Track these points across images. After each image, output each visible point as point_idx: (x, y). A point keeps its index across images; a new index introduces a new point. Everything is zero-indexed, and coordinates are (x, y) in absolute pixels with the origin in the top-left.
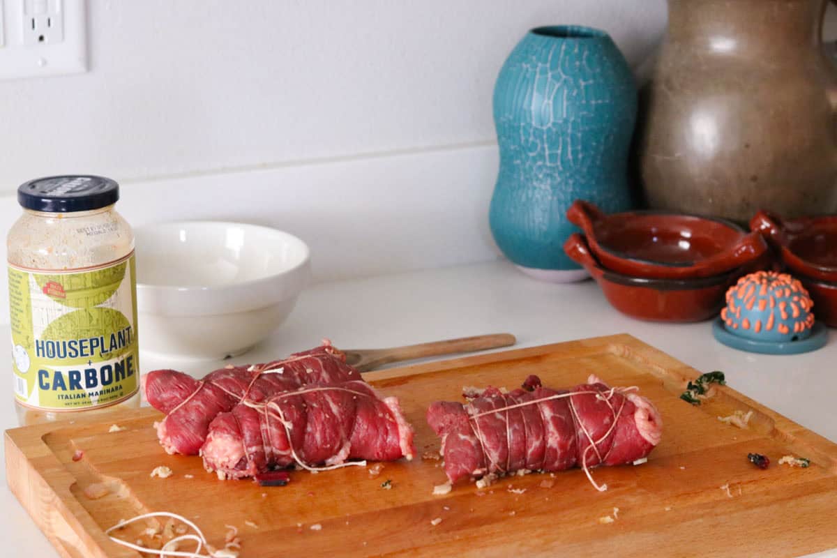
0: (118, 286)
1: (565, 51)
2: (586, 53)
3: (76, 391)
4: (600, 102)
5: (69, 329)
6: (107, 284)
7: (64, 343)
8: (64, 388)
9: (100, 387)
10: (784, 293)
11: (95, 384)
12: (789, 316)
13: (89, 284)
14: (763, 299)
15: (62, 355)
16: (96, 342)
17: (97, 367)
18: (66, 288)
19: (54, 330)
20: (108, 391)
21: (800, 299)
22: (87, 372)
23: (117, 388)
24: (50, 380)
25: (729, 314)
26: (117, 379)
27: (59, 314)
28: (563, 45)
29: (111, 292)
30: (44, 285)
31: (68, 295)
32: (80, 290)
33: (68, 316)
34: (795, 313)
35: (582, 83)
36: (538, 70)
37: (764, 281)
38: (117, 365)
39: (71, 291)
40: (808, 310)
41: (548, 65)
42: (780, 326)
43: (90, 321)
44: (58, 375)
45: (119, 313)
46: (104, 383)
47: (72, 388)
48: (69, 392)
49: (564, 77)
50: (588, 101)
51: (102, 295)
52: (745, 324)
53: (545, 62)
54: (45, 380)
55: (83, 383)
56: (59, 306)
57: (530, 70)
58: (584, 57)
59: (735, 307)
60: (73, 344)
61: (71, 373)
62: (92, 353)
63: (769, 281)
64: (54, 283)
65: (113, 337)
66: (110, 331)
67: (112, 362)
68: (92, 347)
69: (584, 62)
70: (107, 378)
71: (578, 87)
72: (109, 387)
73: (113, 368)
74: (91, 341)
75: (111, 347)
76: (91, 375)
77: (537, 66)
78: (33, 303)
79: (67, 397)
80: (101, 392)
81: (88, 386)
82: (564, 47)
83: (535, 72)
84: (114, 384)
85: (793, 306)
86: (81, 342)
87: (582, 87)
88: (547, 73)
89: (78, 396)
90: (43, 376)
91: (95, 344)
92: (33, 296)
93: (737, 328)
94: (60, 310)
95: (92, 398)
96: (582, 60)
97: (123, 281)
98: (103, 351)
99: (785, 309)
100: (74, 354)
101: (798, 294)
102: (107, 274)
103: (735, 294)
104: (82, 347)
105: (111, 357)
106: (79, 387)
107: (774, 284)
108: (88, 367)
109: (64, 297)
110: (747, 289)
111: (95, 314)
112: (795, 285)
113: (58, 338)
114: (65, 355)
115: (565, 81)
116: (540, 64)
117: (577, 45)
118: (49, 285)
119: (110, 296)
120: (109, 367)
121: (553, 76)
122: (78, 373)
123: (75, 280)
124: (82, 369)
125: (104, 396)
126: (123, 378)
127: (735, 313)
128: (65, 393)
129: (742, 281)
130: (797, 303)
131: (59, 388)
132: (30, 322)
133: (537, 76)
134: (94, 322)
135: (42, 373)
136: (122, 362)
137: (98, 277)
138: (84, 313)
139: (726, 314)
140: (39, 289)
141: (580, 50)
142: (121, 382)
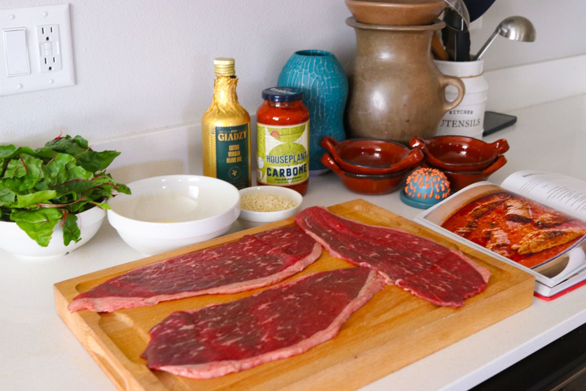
0: (302, 134)
1: (316, 62)
2: (326, 63)
3: (282, 177)
4: (334, 87)
5: (281, 151)
6: (297, 133)
7: (278, 157)
8: (277, 176)
9: (292, 176)
10: (437, 179)
11: (290, 175)
12: (440, 190)
13: (290, 132)
14: (428, 183)
15: (277, 162)
16: (291, 157)
17: (292, 167)
18: (280, 133)
19: (274, 152)
20: (296, 178)
21: (445, 182)
22: (287, 169)
23: (299, 177)
24: (272, 172)
25: (410, 190)
26: (300, 173)
27: (277, 145)
28: (315, 59)
29: (299, 136)
30: (271, 132)
31: (281, 137)
32: (286, 135)
33: (280, 146)
34: (443, 189)
35: (326, 79)
36: (303, 72)
37: (427, 173)
38: (300, 167)
39: (282, 135)
40: (448, 187)
41: (308, 70)
42: (436, 196)
43: (290, 148)
44: (275, 170)
45: (301, 146)
46: (294, 175)
47: (281, 176)
48: (279, 178)
49: (316, 76)
50: (329, 88)
51: (295, 138)
52: (419, 195)
53: (306, 68)
54: (270, 172)
55: (285, 174)
56: (277, 141)
57: (298, 73)
58: (325, 65)
59: (414, 186)
60: (282, 158)
61: (281, 170)
62: (290, 162)
63: (430, 173)
64: (275, 131)
65: (299, 155)
66: (298, 153)
67: (298, 166)
68: (290, 159)
69: (326, 68)
70: (295, 172)
71: (324, 80)
72: (296, 176)
73: (298, 169)
74: (290, 156)
75: (298, 160)
76: (289, 171)
77: (302, 71)
78: (266, 140)
79: (278, 180)
80: (293, 178)
81: (288, 175)
82: (315, 61)
83: (302, 74)
84: (298, 175)
85: (442, 185)
86: (285, 157)
87: (325, 81)
88: (308, 74)
89: (283, 180)
90: (269, 170)
91: (291, 158)
92: (266, 136)
93: (414, 197)
94: (277, 143)
95: (289, 181)
96: (324, 67)
97: (304, 132)
98: (294, 161)
99: (438, 187)
100: (282, 162)
101: (443, 179)
102: (298, 128)
103: (412, 180)
104: (286, 159)
105: (297, 164)
106: (284, 176)
107: (432, 175)
108: (288, 167)
109: (279, 138)
110: (419, 178)
111: (292, 146)
112: (441, 175)
113: (276, 155)
114: (278, 162)
115: (317, 78)
116: (304, 70)
117: (321, 60)
118: (273, 132)
119: (298, 138)
120: (296, 168)
121: (311, 75)
122: (283, 170)
123: (284, 131)
124: (285, 168)
125: (294, 180)
126: (302, 173)
127: (413, 190)
128: (277, 178)
129: (415, 173)
130: (444, 184)
131: (275, 176)
132: (265, 147)
133: (303, 76)
134: (291, 149)
135: (269, 169)
136: (302, 166)
137: (294, 130)
138: (287, 145)
139: (408, 190)
140: (269, 133)
141: (323, 62)
142: (301, 175)
